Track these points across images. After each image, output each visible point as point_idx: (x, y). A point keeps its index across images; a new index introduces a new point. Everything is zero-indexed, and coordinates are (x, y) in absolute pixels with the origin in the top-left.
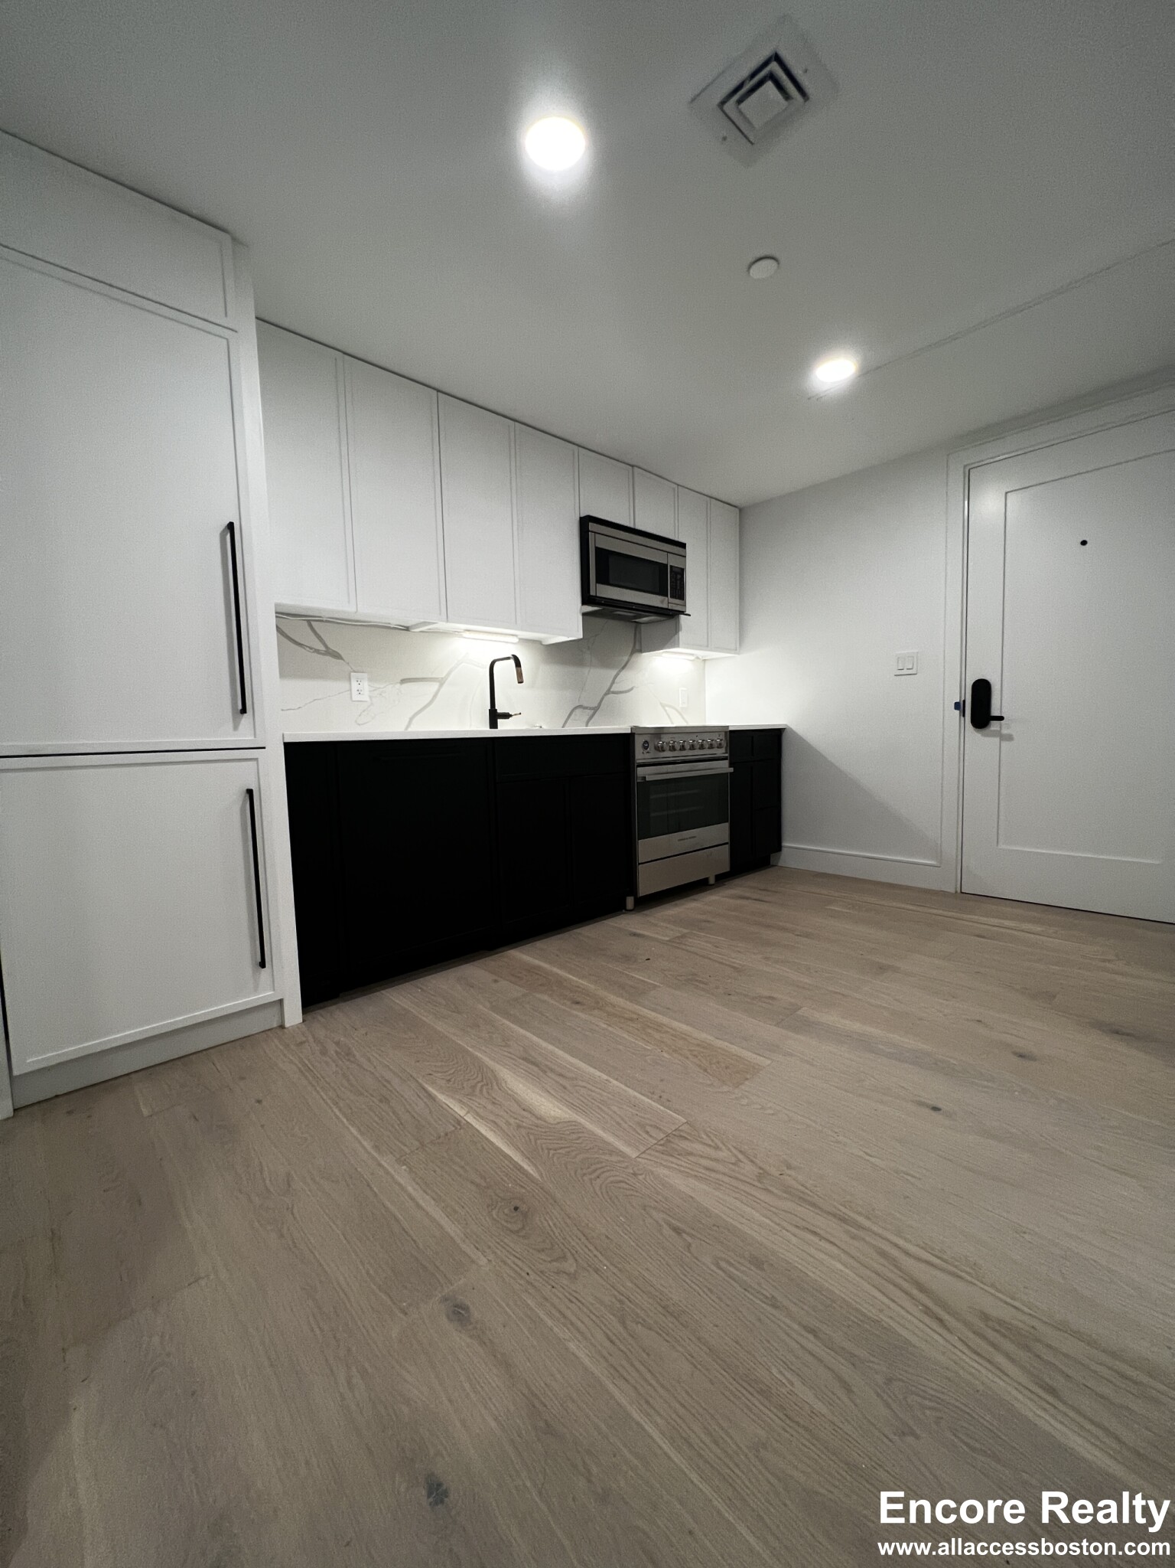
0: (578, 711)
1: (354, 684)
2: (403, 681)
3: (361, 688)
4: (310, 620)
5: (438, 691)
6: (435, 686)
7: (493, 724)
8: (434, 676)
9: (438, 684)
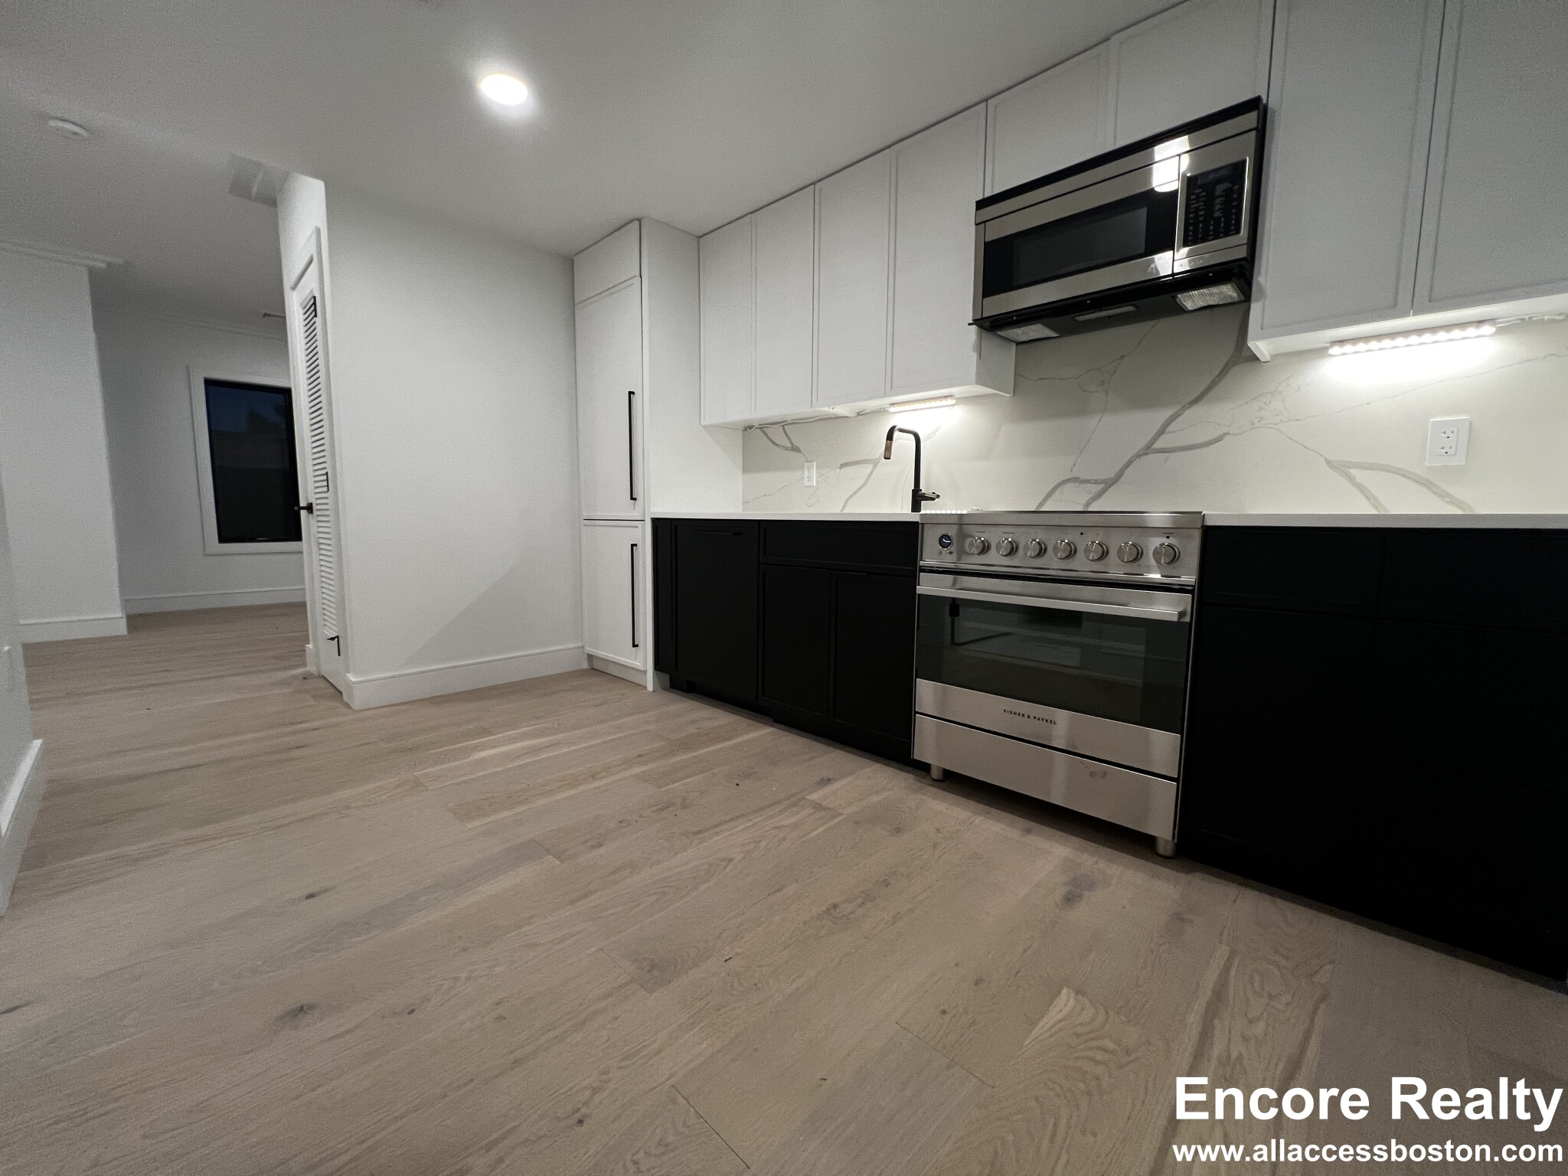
0: (1068, 487)
1: (806, 473)
2: (842, 466)
3: (811, 475)
4: (763, 427)
5: (872, 472)
6: (868, 469)
7: (916, 507)
8: (868, 458)
9: (872, 465)
